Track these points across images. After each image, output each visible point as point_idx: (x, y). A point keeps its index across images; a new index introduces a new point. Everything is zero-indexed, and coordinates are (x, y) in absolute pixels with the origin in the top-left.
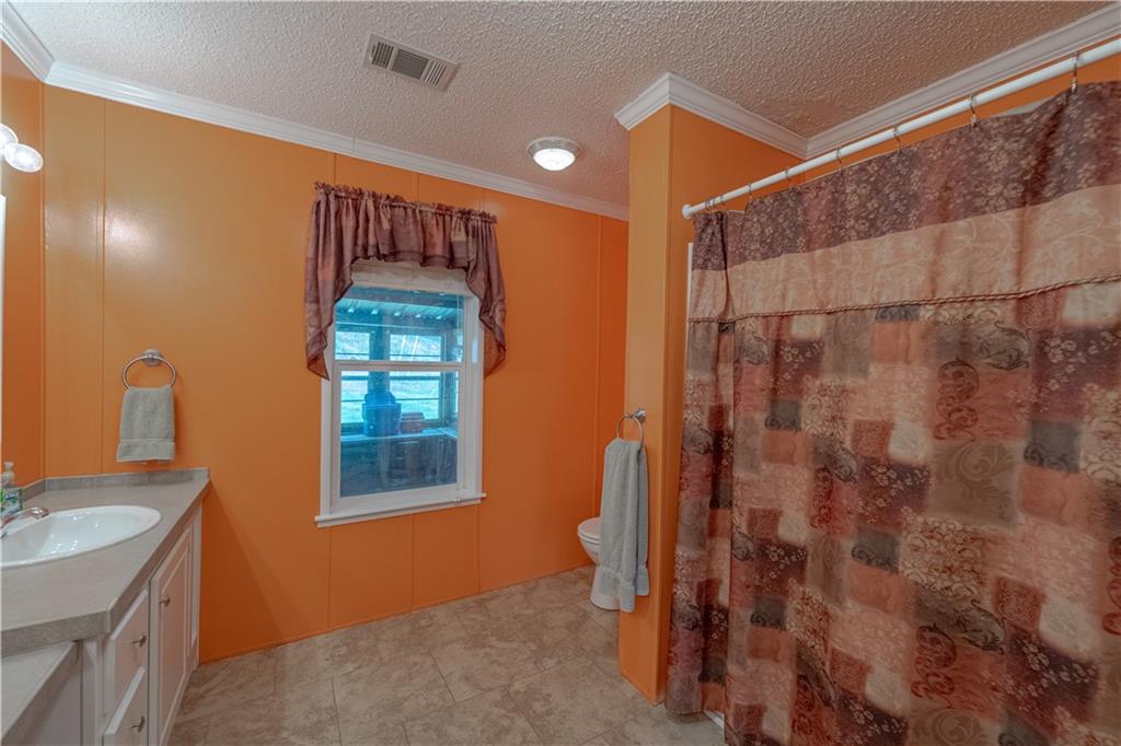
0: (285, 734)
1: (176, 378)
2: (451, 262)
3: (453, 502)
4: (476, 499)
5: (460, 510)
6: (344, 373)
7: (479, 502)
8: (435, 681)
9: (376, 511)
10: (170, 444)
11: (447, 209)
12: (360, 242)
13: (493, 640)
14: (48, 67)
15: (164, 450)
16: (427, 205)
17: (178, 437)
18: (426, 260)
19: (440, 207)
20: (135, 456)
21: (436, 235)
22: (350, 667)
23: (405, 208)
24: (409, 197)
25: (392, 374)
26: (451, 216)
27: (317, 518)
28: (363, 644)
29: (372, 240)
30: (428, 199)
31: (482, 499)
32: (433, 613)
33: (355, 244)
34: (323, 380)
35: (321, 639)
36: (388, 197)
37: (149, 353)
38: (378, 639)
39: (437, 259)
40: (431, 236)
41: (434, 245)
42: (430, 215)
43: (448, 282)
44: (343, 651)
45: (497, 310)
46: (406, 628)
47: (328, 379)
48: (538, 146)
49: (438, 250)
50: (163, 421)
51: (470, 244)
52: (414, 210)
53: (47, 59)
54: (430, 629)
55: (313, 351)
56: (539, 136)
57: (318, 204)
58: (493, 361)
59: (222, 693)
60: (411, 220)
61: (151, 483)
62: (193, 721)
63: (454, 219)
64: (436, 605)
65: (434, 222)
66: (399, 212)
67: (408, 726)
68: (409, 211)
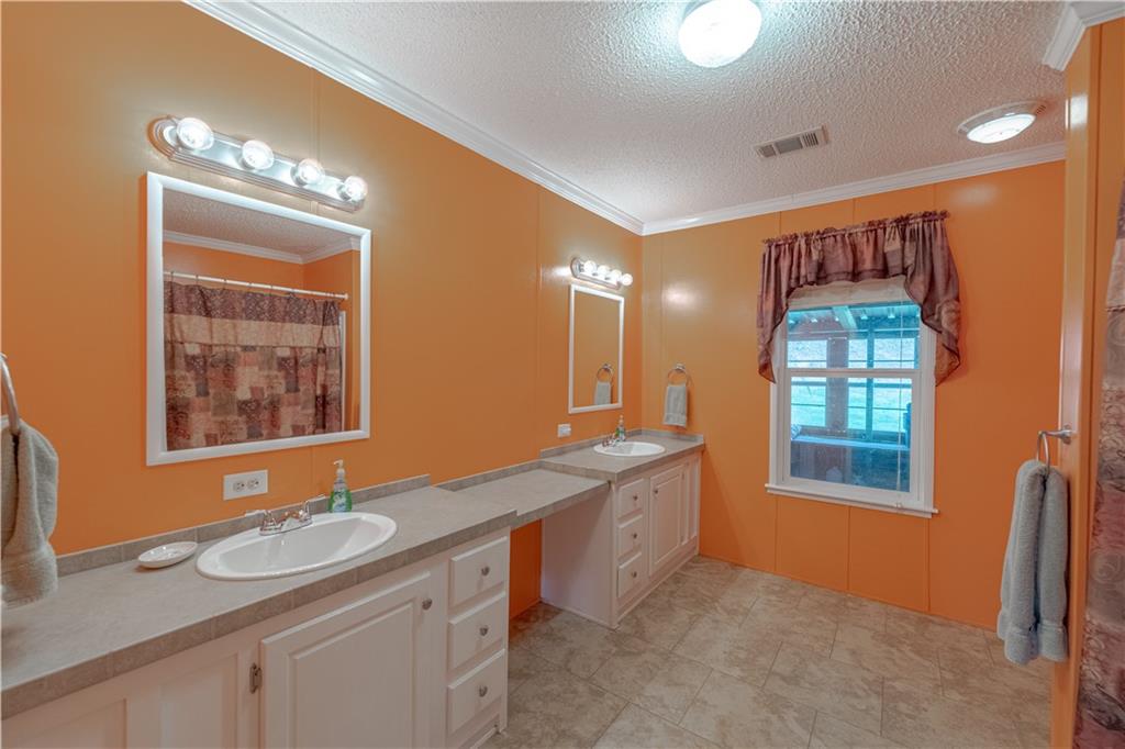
0: (716, 604)
1: (689, 379)
2: (884, 272)
3: (892, 507)
4: (928, 513)
5: (901, 518)
6: (794, 379)
7: (930, 516)
8: (826, 639)
9: (819, 493)
10: (684, 418)
11: (880, 223)
12: (793, 276)
13: (906, 649)
14: (641, 228)
15: (682, 421)
16: (856, 227)
17: (689, 414)
18: (855, 275)
19: (871, 223)
20: (671, 422)
21: (865, 251)
22: (773, 598)
23: (834, 236)
24: (839, 224)
25: (851, 380)
26: (885, 229)
27: (766, 485)
28: (792, 592)
29: (803, 272)
30: (856, 222)
31: (933, 514)
32: (865, 603)
33: (790, 278)
34: (772, 384)
35: (768, 576)
36: (818, 233)
37: (679, 366)
38: (805, 594)
39: (865, 274)
40: (862, 253)
41: (864, 261)
42: (860, 234)
43: (890, 290)
44: (777, 588)
45: (943, 313)
46: (833, 601)
47: (774, 382)
48: (966, 129)
49: (868, 264)
50: (681, 405)
51: (907, 250)
52: (844, 235)
53: (640, 225)
54: (852, 611)
55: (762, 361)
56: (963, 120)
57: (764, 256)
58: (945, 367)
59: (701, 571)
60: (840, 245)
61: (679, 439)
62: (683, 575)
63: (888, 230)
64: (874, 600)
65: (865, 239)
66: (830, 241)
67: (785, 645)
68: (839, 238)
